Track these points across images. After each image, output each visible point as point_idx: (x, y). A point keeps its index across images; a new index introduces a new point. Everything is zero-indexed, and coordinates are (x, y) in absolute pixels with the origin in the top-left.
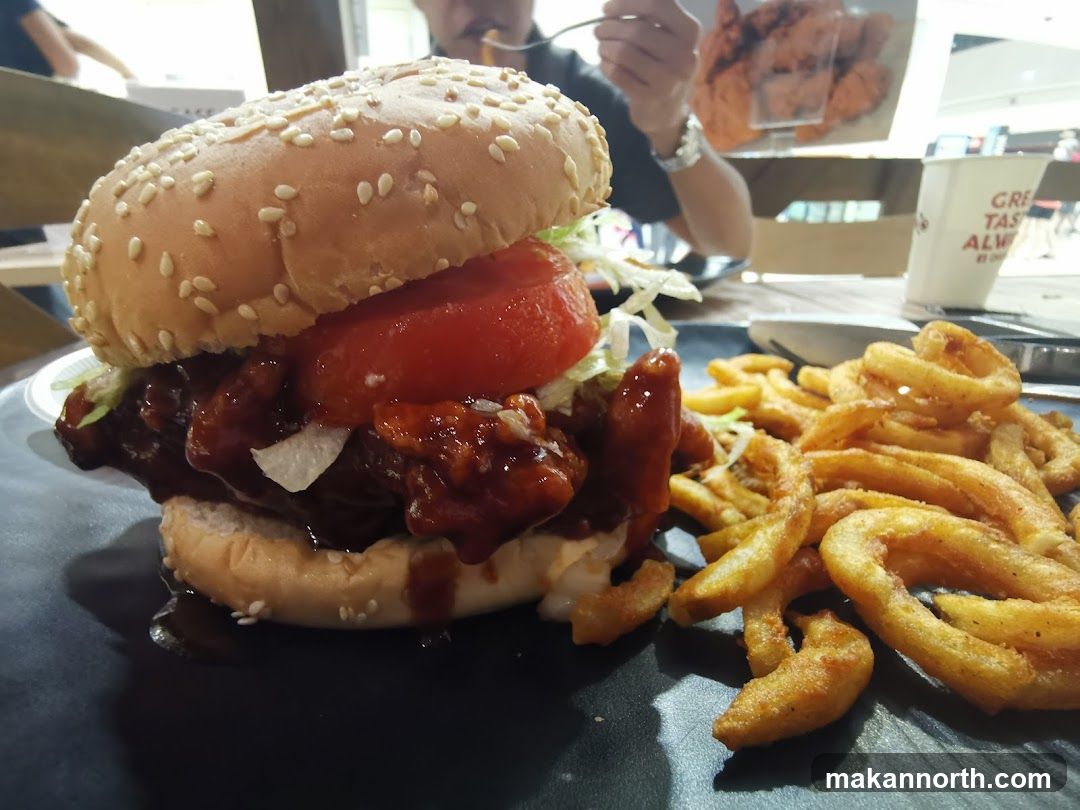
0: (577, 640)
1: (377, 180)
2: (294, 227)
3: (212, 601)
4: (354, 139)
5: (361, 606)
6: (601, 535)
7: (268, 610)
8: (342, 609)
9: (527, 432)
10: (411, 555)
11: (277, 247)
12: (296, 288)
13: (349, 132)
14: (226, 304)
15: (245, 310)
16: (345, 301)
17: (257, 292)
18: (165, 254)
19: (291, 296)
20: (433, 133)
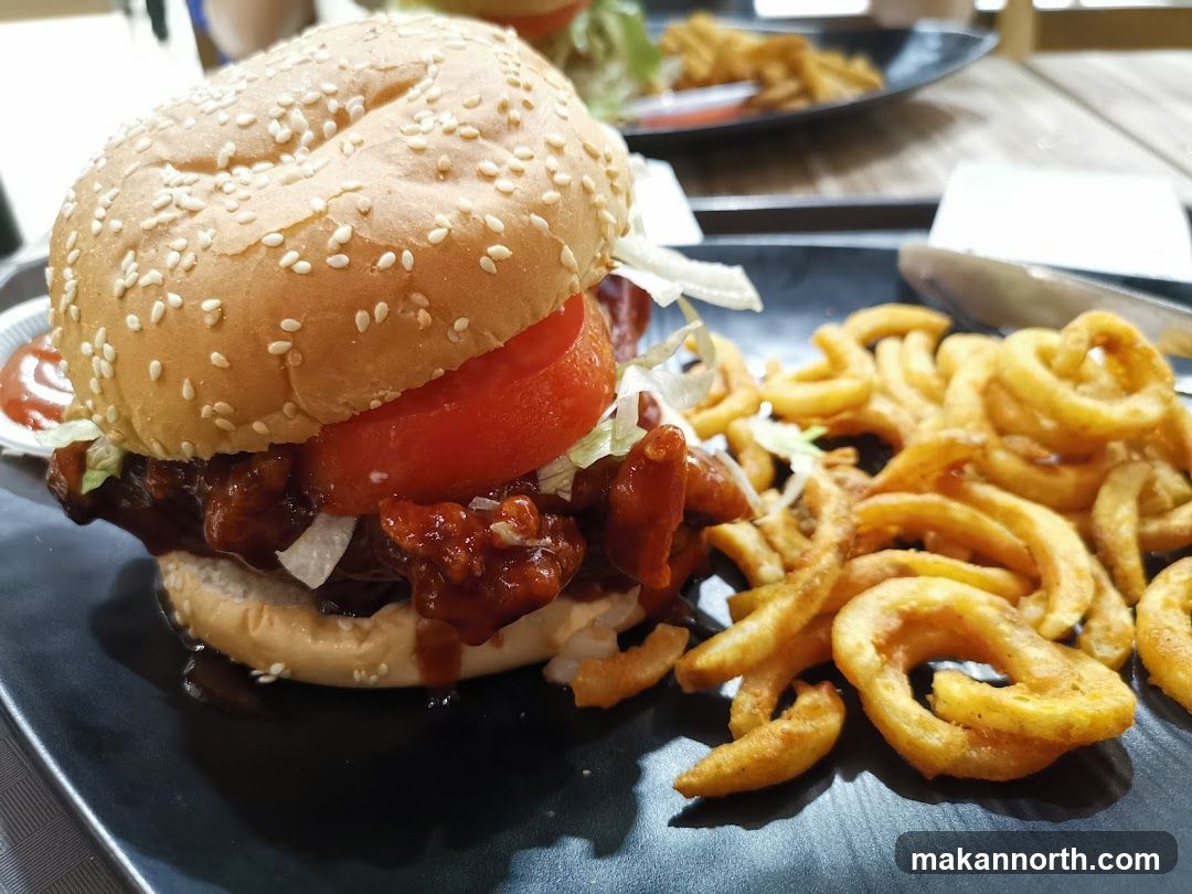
0: (578, 703)
1: (374, 307)
2: (300, 357)
3: (232, 659)
4: (350, 264)
5: (372, 668)
6: (615, 597)
7: (288, 671)
8: (356, 672)
9: (517, 538)
10: (417, 623)
11: (285, 373)
12: (304, 406)
13: (344, 259)
14: (241, 420)
15: (258, 426)
16: (348, 413)
17: (267, 409)
18: (187, 380)
19: (298, 410)
20: (425, 250)
